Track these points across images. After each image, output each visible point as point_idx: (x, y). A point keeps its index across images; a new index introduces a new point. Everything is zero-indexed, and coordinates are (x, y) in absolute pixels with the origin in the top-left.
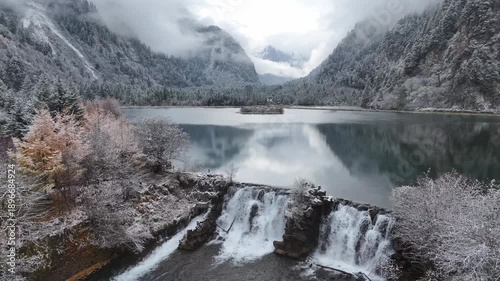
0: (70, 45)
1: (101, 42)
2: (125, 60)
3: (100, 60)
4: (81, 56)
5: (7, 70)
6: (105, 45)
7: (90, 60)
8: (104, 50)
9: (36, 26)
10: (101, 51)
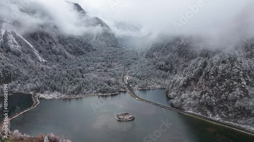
0: (26, 41)
1: (41, 38)
2: (53, 45)
3: (42, 48)
4: (32, 46)
5: (3, 72)
6: (43, 39)
7: (36, 48)
8: (43, 42)
9: (9, 33)
10: (41, 43)
